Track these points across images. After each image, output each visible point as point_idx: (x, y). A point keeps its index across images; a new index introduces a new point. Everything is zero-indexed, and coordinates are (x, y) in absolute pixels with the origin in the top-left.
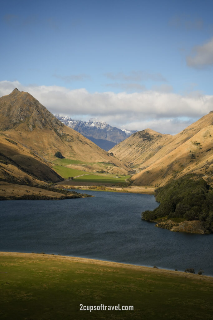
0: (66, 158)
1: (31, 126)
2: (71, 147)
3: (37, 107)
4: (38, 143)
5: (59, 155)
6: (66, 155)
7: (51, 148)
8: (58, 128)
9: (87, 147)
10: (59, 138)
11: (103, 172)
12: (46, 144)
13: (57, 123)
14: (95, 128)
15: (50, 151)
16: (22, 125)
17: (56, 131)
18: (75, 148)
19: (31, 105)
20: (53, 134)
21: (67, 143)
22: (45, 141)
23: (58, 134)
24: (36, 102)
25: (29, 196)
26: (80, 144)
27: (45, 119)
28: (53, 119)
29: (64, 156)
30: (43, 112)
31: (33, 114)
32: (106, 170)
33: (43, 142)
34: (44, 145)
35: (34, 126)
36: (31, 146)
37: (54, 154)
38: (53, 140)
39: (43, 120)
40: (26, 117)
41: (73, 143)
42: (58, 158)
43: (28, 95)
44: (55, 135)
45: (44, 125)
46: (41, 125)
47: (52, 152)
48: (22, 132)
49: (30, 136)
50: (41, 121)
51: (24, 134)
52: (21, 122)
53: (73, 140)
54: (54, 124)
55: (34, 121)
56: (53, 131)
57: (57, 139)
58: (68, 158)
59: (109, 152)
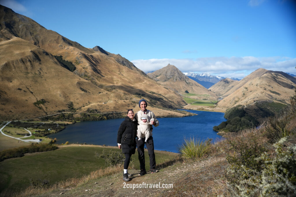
0: (190, 93)
1: (175, 80)
2: (192, 88)
3: (178, 71)
4: (178, 87)
5: (187, 92)
6: (190, 92)
7: (183, 89)
8: (186, 80)
9: (199, 87)
10: (187, 84)
11: (205, 99)
12: (181, 87)
13: (186, 78)
14: (204, 76)
15: (183, 90)
16: (171, 79)
17: (185, 81)
18: (194, 88)
19: (175, 70)
20: (184, 83)
21: (190, 86)
22: (181, 86)
23: (186, 83)
24: (177, 69)
25: (170, 116)
26: (196, 86)
27: (181, 76)
28: (184, 76)
29: (189, 92)
30: (180, 73)
31: (176, 75)
32: (207, 98)
33: (180, 86)
34: (181, 88)
35: (176, 80)
36: (175, 88)
37: (185, 91)
38: (184, 85)
39: (180, 77)
40: (173, 76)
41: (193, 86)
42: (186, 93)
43: (174, 66)
44: (185, 83)
45: (180, 79)
46: (179, 79)
47: (184, 91)
48: (171, 82)
49: (174, 84)
50: (179, 77)
51: (172, 83)
52: (171, 78)
53: (193, 85)
54: (185, 78)
55: (176, 77)
56: (184, 81)
57: (186, 85)
58: (191, 93)
59: (209, 89)
